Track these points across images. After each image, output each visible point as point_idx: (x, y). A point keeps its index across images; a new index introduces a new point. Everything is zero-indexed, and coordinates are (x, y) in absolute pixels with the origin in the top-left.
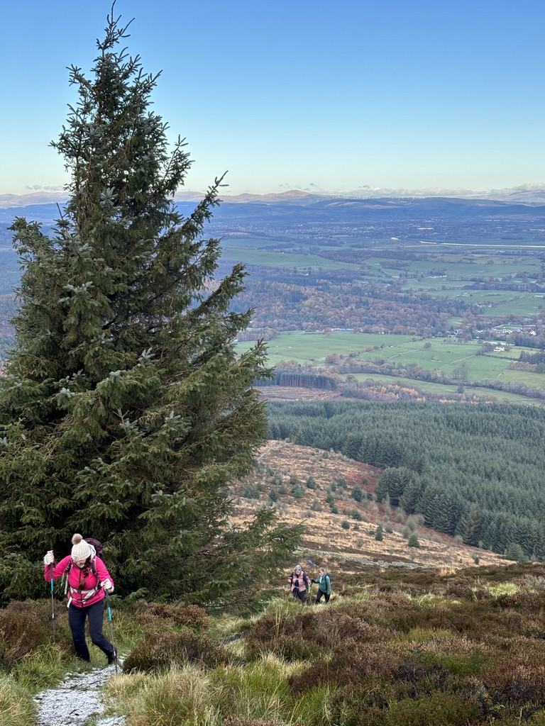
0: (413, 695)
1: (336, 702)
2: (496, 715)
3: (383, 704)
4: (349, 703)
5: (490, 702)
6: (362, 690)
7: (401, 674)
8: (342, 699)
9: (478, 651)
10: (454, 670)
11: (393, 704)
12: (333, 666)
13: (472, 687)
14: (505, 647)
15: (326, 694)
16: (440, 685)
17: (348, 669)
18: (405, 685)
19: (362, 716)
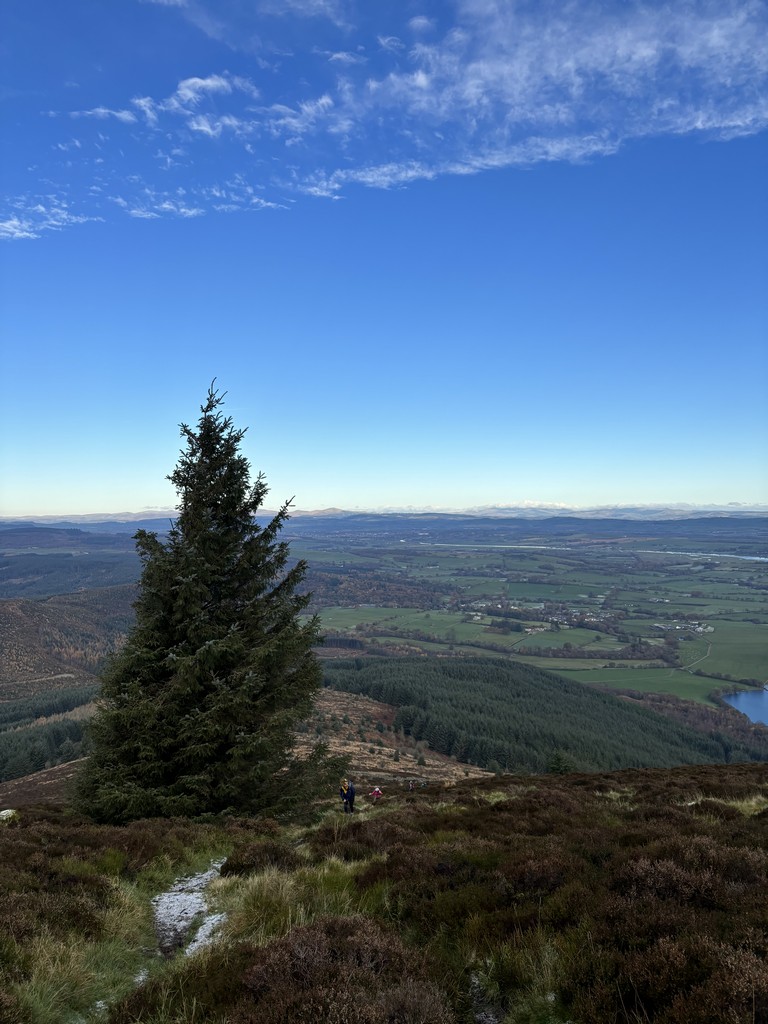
0: (452, 887)
1: (394, 895)
2: (517, 902)
3: (430, 896)
4: (404, 895)
5: (512, 891)
6: (412, 884)
7: (440, 870)
8: (398, 892)
9: (491, 849)
10: (479, 864)
11: (438, 895)
12: (389, 865)
13: (496, 879)
14: (507, 843)
15: (385, 888)
16: (472, 877)
17: (401, 868)
18: (444, 879)
19: (416, 907)
